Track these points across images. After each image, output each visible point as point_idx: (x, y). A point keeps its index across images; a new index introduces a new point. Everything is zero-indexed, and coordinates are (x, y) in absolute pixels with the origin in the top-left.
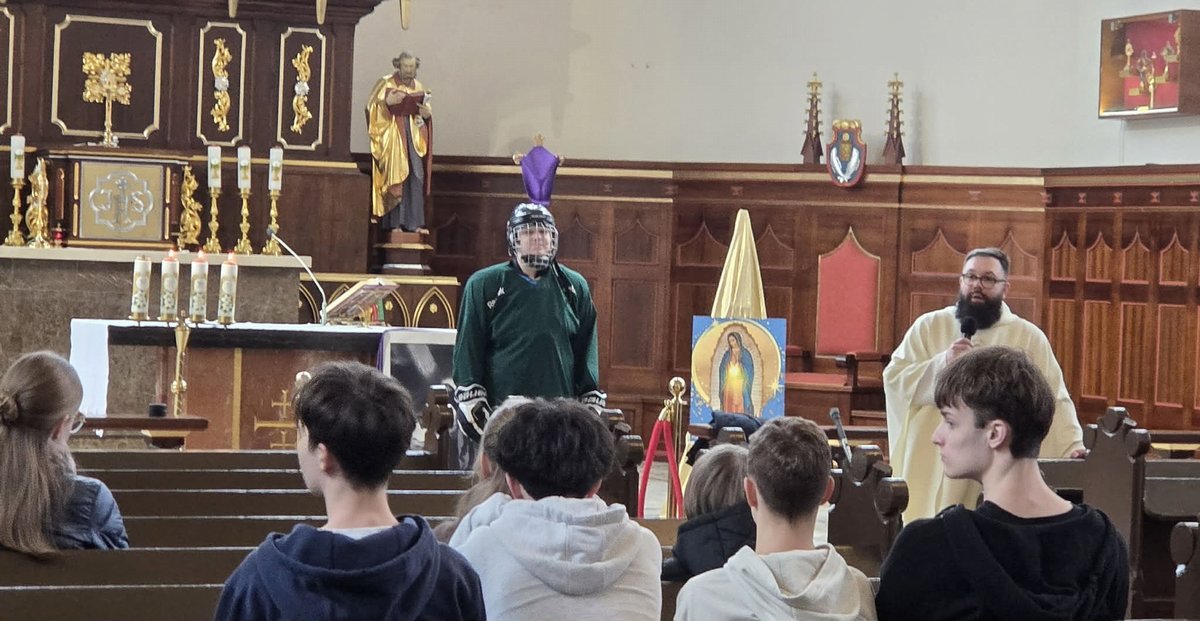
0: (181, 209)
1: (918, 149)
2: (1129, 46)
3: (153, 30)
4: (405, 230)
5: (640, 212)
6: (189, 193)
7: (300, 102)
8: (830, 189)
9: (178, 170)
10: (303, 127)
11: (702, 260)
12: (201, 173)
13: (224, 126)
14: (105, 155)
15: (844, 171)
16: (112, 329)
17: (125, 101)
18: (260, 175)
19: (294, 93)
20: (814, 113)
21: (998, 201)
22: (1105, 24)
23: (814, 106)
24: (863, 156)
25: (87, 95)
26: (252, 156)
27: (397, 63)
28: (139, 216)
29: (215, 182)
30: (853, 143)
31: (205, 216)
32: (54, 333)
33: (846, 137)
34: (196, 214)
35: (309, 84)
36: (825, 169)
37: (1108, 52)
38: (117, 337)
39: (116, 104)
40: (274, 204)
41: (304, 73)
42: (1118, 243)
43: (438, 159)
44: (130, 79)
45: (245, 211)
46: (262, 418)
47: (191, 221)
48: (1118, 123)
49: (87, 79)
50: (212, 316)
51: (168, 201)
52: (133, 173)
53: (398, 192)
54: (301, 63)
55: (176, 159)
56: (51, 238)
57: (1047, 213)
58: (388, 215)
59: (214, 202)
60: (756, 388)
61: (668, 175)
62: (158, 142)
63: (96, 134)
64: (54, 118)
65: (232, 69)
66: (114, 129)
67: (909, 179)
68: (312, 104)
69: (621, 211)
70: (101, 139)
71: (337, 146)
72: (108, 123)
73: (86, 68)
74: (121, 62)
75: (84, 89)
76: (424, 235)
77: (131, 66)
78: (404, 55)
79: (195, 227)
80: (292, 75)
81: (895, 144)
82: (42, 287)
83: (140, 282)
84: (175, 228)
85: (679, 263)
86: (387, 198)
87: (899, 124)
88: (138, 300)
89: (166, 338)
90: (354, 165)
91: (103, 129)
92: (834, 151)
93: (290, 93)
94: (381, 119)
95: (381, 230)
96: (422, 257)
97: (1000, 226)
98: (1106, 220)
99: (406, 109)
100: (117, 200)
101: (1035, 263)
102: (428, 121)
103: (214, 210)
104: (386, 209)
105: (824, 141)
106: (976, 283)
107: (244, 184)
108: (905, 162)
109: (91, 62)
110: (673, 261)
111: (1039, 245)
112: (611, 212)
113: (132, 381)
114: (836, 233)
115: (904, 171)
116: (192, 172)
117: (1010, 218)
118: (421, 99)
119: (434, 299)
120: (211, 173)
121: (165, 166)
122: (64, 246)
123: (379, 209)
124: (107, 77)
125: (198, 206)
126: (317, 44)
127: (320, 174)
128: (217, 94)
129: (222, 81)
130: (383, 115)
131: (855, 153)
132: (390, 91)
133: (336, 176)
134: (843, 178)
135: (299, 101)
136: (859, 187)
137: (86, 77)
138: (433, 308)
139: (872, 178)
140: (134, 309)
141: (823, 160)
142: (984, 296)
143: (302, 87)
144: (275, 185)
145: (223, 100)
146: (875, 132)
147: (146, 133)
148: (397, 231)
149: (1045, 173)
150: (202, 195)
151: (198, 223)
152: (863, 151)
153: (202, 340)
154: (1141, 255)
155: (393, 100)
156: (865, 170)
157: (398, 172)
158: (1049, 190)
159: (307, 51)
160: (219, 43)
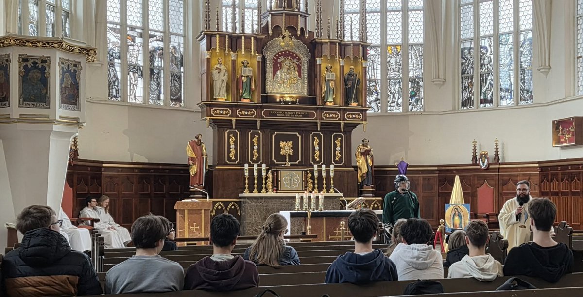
0: (308, 182)
1: (503, 158)
2: (560, 127)
3: (298, 135)
4: (367, 185)
5: (429, 179)
6: (309, 177)
8: (480, 170)
9: (306, 171)
10: (339, 159)
11: (446, 191)
12: (312, 172)
13: (318, 160)
14: (287, 168)
15: (483, 165)
16: (291, 213)
17: (292, 154)
18: (328, 172)
19: (336, 150)
20: (475, 150)
21: (526, 171)
22: (554, 122)
23: (475, 148)
24: (488, 161)
25: (281, 153)
26: (326, 167)
27: (363, 141)
28: (296, 184)
29: (316, 174)
30: (485, 157)
31: (314, 183)
33: (484, 156)
34: (311, 183)
35: (340, 147)
36: (479, 165)
37: (555, 129)
38: (292, 215)
39: (289, 155)
40: (332, 180)
41: (339, 145)
42: (560, 181)
43: (375, 167)
44: (292, 148)
45: (324, 182)
46: (331, 236)
47: (310, 185)
48: (558, 148)
50: (317, 209)
51: (304, 180)
52: (294, 173)
53: (365, 175)
54: (338, 142)
55: (305, 168)
56: (273, 191)
57: (540, 173)
58: (362, 181)
59: (316, 180)
60: (463, 222)
61: (436, 168)
62: (300, 164)
63: (284, 163)
64: (273, 159)
65: (319, 144)
66: (289, 162)
67: (501, 166)
68: (341, 153)
69: (424, 178)
70: (285, 164)
71: (348, 164)
72: (287, 160)
73: (281, 146)
74: (290, 144)
75: (281, 151)
76: (372, 187)
77: (293, 145)
78: (365, 139)
80: (335, 145)
81: (497, 157)
82: (271, 204)
83: (298, 201)
84: (306, 187)
85: (440, 192)
86: (362, 177)
87: (498, 151)
88: (297, 205)
89: (305, 215)
90: (353, 169)
91: (286, 162)
92: (480, 160)
94: (359, 156)
95: (361, 186)
96: (372, 192)
97: (527, 178)
98: (557, 174)
99: (366, 153)
100: (290, 180)
101: (537, 187)
102: (372, 156)
103: (316, 182)
104: (362, 179)
105: (478, 157)
106: (521, 192)
107: (324, 174)
108: (500, 162)
109: (282, 144)
110: (438, 192)
111: (538, 183)
112: (422, 179)
114: (481, 182)
115: (500, 164)
116: (310, 172)
117: (530, 175)
118: (370, 150)
119: (376, 203)
120: (315, 172)
121: (303, 170)
122: (277, 193)
123: (360, 180)
124: (287, 147)
125: (312, 181)
126: (341, 137)
127: (344, 171)
128: (316, 151)
129: (317, 148)
130: (360, 155)
131: (486, 160)
132: (362, 149)
133: (348, 172)
134: (483, 167)
135: (337, 152)
136: (487, 169)
137: (281, 148)
138: (376, 206)
139: (491, 166)
140: (296, 207)
141: (477, 162)
142: (524, 195)
143: (338, 149)
144: (332, 175)
145: (317, 153)
146: (491, 154)
147: (297, 162)
148: (365, 186)
149: (539, 163)
150: (313, 178)
151: (312, 185)
152: (488, 159)
153: (314, 215)
154: (566, 183)
155: (362, 151)
156: (489, 164)
157: (365, 170)
158: (540, 167)
159: (339, 139)
160: (316, 137)
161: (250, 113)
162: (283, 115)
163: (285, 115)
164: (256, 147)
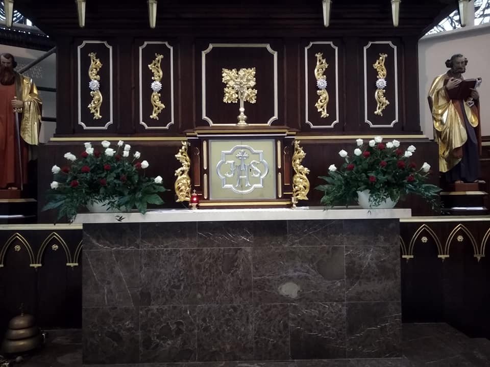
0: (293, 173)
3: (271, 50)
4: (465, 181)
6: (298, 161)
7: (381, 94)
9: (289, 143)
10: (383, 111)
13: (325, 114)
17: (254, 101)
19: (376, 88)
25: (226, 98)
27: (449, 64)
32: (179, 287)
34: (305, 177)
35: (386, 80)
39: (247, 104)
41: (382, 73)
44: (256, 85)
47: (301, 182)
49: (226, 87)
51: (279, 167)
53: (461, 153)
54: (379, 66)
55: (285, 133)
58: (450, 171)
64: (204, 117)
65: (329, 74)
68: (389, 94)
71: (410, 123)
73: (224, 79)
74: (250, 74)
75: (223, 94)
76: (481, 185)
77: (256, 77)
78: (455, 57)
79: (305, 187)
80: (373, 74)
82: (166, 247)
84: (287, 188)
86: (451, 159)
93: (373, 87)
94: (442, 102)
96: (481, 201)
102: (477, 102)
104: (449, 165)
109: (228, 75)
113: (251, 327)
116: (301, 145)
121: (277, 139)
123: (443, 168)
125: (306, 170)
126: (390, 51)
128: (319, 92)
129: (322, 82)
130: (444, 99)
132: (450, 80)
135: (379, 94)
137: (225, 85)
143: (381, 82)
145: (324, 95)
147: (270, 122)
148: (459, 183)
151: (307, 184)
155: (449, 85)
159: (383, 57)
160: (319, 56)
164: (156, 85)
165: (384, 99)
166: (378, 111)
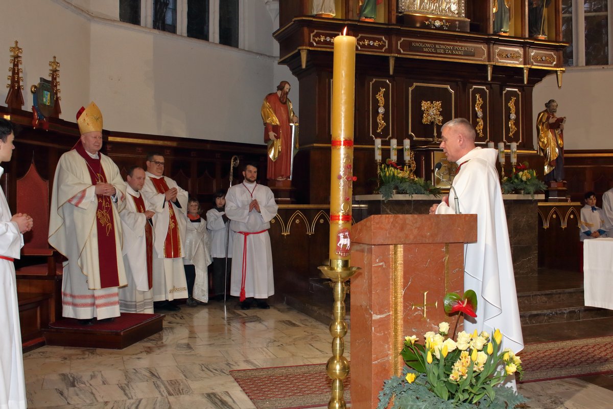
3: (450, 90)
4: (556, 181)
10: (513, 135)
13: (481, 134)
19: (510, 119)
25: (424, 121)
27: (546, 105)
35: (515, 114)
39: (437, 125)
41: (513, 109)
44: (442, 113)
49: (424, 113)
53: (555, 163)
54: (511, 105)
63: (428, 139)
64: (410, 132)
65: (483, 107)
66: (437, 137)
68: (517, 124)
70: (432, 142)
71: (528, 144)
72: (435, 134)
73: (423, 108)
74: (438, 105)
75: (422, 118)
76: (564, 184)
77: (442, 107)
78: (551, 101)
80: (508, 110)
91: (433, 137)
93: (508, 119)
94: (544, 131)
102: (562, 131)
107: (502, 160)
109: (425, 105)
119: (572, 212)
123: (545, 172)
124: (432, 112)
126: (517, 96)
128: (478, 119)
129: (480, 114)
130: (545, 129)
135: (512, 123)
137: (423, 112)
138: (572, 216)
143: (513, 116)
144: (514, 161)
145: (481, 123)
148: (553, 182)
159: (514, 99)
160: (478, 96)
161: (376, 44)
162: (433, 50)
163: (436, 49)
164: (381, 110)
165: (514, 127)
166: (511, 134)
